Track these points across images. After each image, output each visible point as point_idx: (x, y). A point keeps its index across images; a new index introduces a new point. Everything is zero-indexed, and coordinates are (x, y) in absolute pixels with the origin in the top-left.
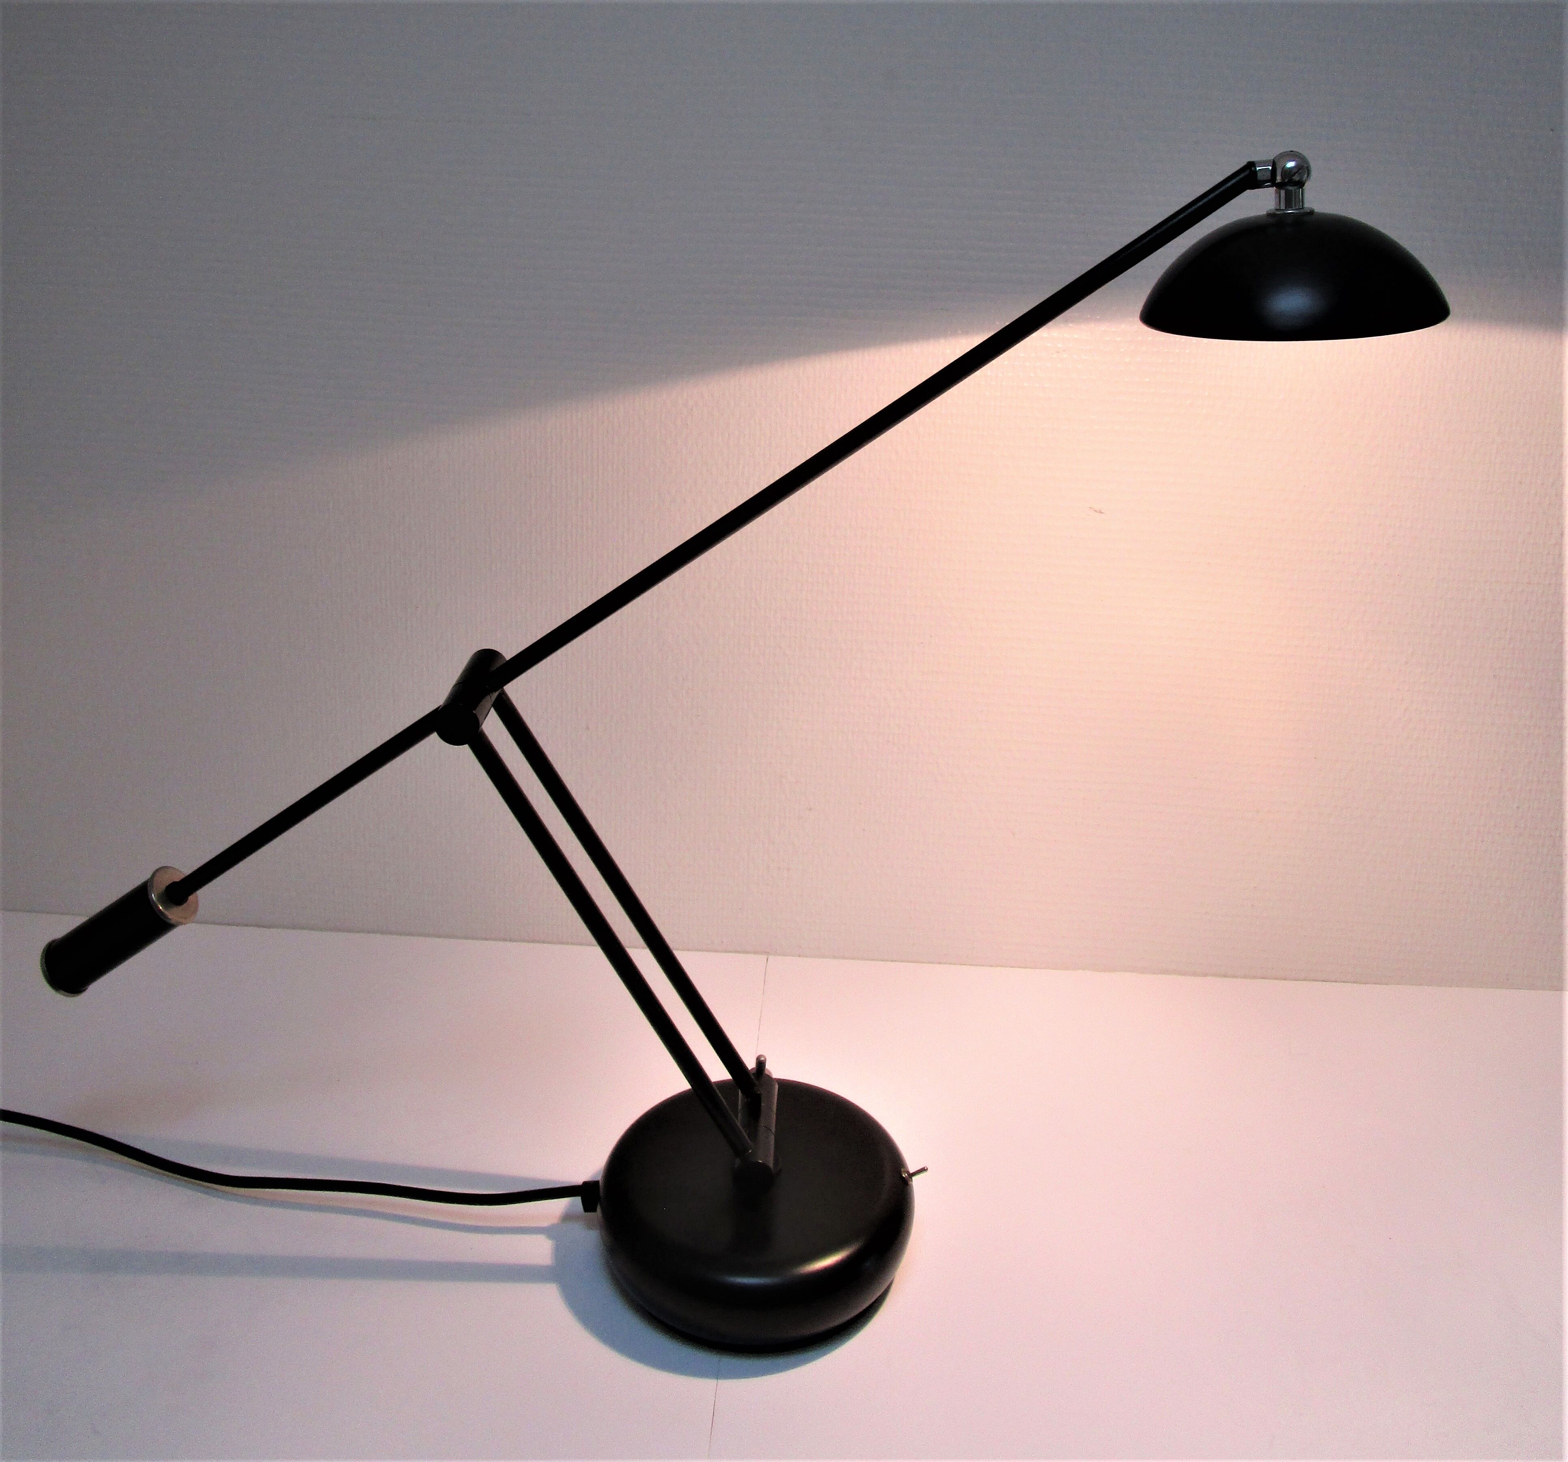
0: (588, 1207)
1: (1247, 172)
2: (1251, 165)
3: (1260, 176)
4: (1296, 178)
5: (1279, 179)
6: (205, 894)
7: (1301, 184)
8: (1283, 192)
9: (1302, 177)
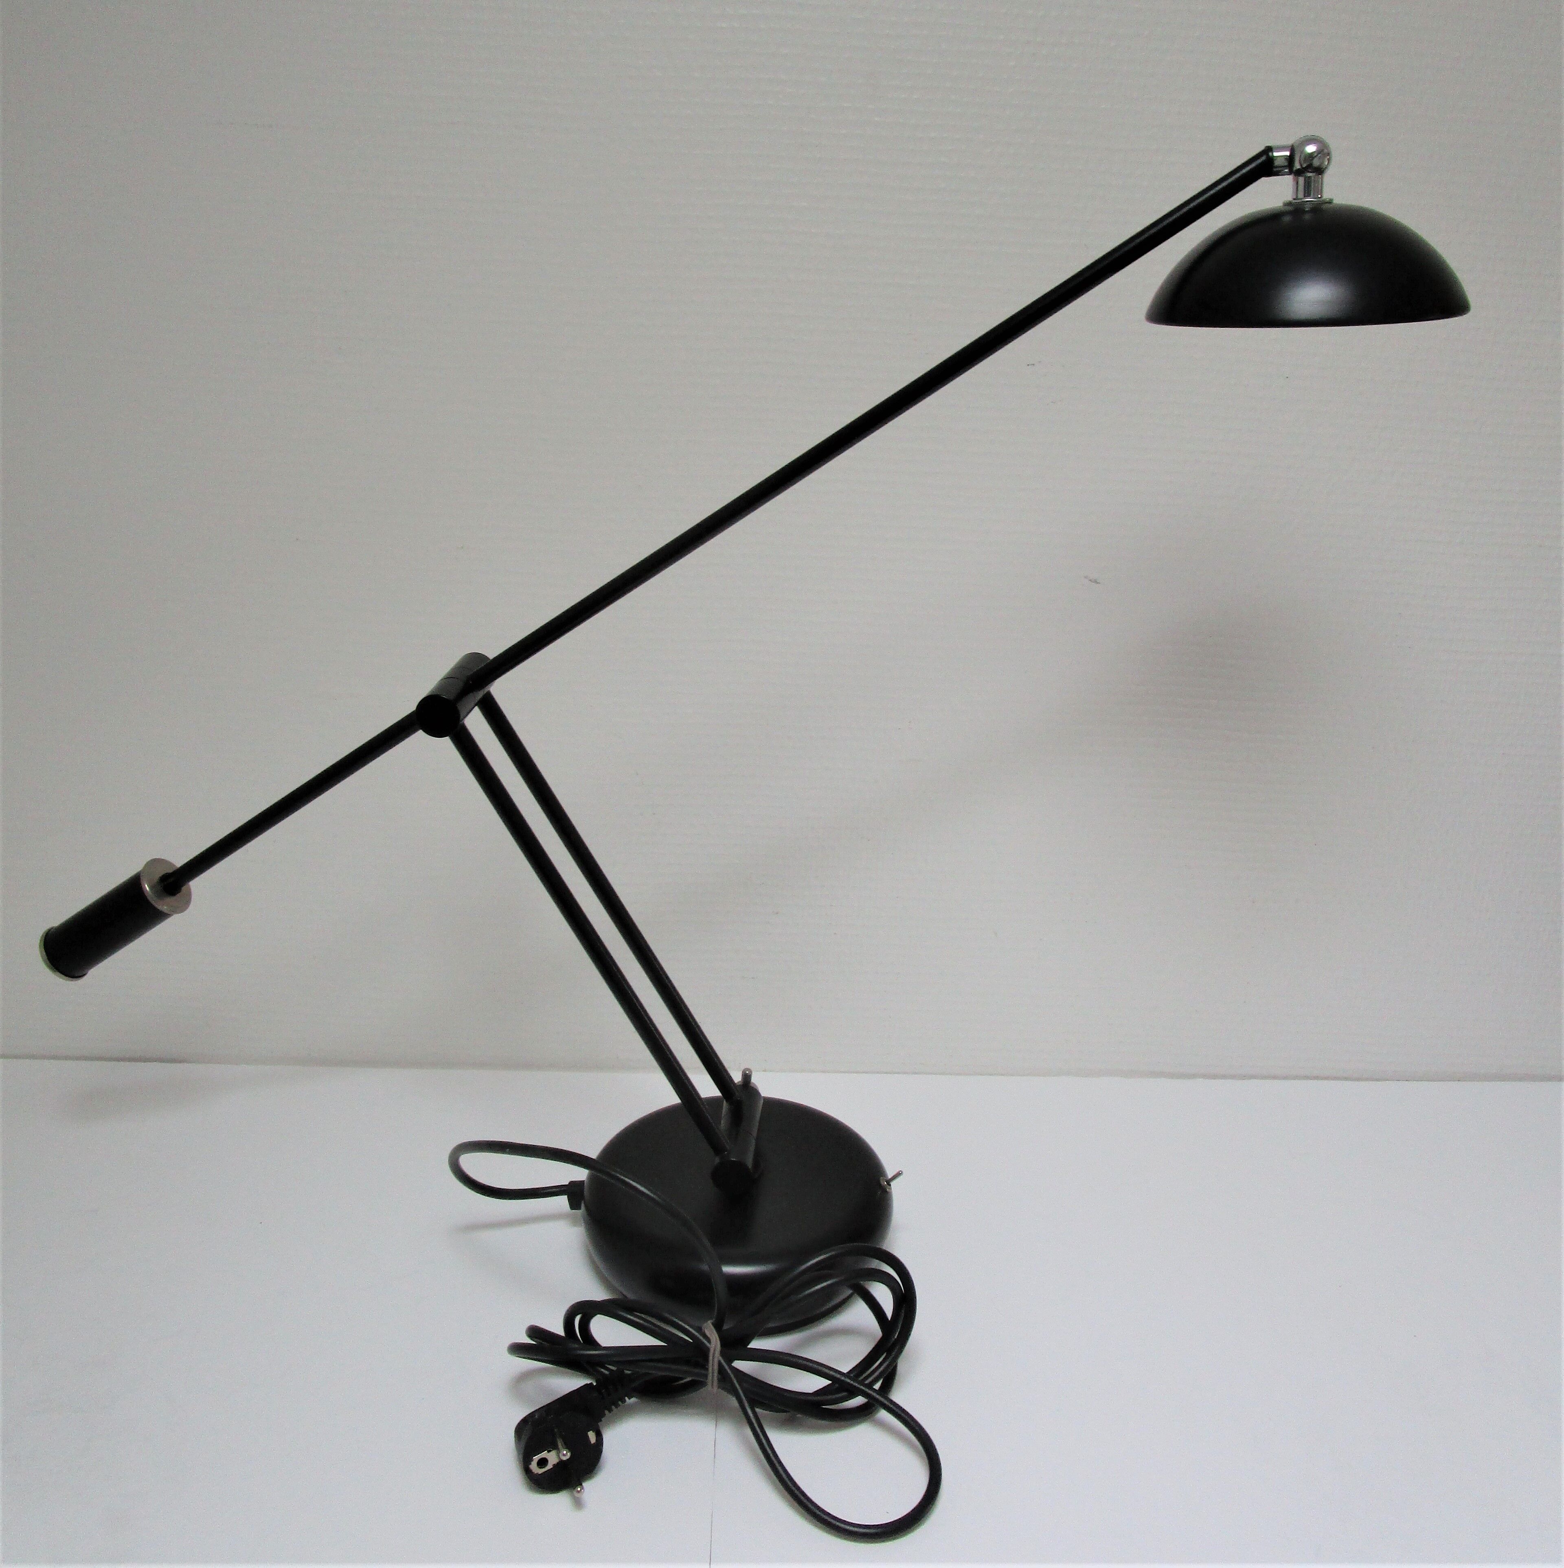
0: (574, 1205)
1: (1264, 158)
2: (1269, 149)
3: (1277, 163)
4: (1316, 163)
5: (1297, 166)
6: (197, 885)
7: (1320, 171)
8: (1301, 180)
9: (1323, 163)
